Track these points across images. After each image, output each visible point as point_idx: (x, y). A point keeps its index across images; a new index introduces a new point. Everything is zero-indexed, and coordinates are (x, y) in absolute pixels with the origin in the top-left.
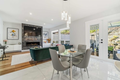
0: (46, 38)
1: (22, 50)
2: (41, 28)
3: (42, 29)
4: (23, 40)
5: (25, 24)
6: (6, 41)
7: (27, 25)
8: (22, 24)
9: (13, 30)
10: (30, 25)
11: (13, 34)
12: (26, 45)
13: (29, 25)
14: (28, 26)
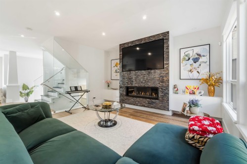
0: (195, 73)
2: (161, 38)
5: (124, 44)
8: (120, 45)
9: (117, 63)
11: (116, 70)
12: (125, 94)
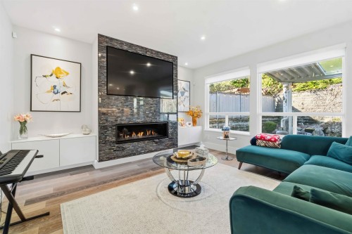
1: (100, 160)
2: (171, 60)
3: (176, 65)
4: (104, 114)
5: (112, 39)
6: (26, 121)
7: (122, 43)
8: (100, 36)
9: (58, 69)
10: (131, 45)
11: (55, 87)
12: (114, 139)
13: (127, 44)
14: (125, 48)
